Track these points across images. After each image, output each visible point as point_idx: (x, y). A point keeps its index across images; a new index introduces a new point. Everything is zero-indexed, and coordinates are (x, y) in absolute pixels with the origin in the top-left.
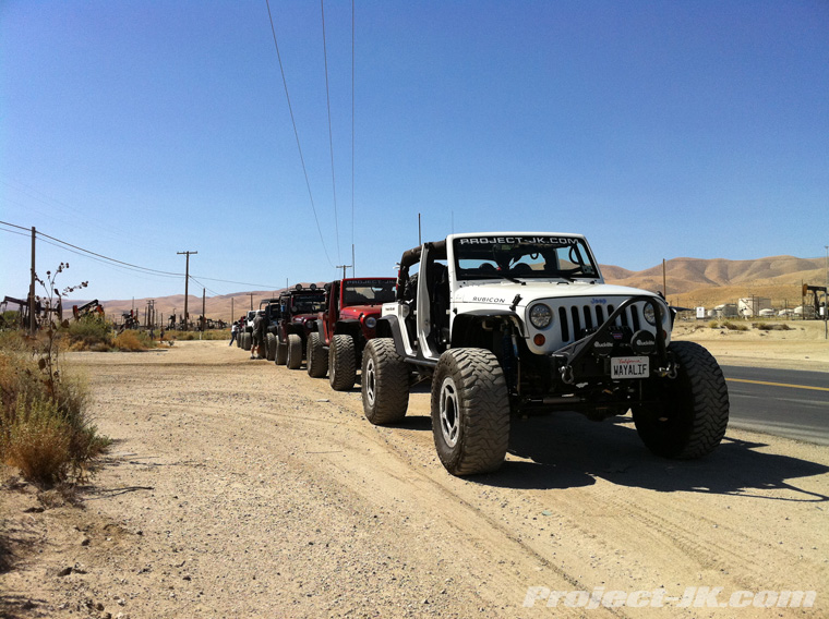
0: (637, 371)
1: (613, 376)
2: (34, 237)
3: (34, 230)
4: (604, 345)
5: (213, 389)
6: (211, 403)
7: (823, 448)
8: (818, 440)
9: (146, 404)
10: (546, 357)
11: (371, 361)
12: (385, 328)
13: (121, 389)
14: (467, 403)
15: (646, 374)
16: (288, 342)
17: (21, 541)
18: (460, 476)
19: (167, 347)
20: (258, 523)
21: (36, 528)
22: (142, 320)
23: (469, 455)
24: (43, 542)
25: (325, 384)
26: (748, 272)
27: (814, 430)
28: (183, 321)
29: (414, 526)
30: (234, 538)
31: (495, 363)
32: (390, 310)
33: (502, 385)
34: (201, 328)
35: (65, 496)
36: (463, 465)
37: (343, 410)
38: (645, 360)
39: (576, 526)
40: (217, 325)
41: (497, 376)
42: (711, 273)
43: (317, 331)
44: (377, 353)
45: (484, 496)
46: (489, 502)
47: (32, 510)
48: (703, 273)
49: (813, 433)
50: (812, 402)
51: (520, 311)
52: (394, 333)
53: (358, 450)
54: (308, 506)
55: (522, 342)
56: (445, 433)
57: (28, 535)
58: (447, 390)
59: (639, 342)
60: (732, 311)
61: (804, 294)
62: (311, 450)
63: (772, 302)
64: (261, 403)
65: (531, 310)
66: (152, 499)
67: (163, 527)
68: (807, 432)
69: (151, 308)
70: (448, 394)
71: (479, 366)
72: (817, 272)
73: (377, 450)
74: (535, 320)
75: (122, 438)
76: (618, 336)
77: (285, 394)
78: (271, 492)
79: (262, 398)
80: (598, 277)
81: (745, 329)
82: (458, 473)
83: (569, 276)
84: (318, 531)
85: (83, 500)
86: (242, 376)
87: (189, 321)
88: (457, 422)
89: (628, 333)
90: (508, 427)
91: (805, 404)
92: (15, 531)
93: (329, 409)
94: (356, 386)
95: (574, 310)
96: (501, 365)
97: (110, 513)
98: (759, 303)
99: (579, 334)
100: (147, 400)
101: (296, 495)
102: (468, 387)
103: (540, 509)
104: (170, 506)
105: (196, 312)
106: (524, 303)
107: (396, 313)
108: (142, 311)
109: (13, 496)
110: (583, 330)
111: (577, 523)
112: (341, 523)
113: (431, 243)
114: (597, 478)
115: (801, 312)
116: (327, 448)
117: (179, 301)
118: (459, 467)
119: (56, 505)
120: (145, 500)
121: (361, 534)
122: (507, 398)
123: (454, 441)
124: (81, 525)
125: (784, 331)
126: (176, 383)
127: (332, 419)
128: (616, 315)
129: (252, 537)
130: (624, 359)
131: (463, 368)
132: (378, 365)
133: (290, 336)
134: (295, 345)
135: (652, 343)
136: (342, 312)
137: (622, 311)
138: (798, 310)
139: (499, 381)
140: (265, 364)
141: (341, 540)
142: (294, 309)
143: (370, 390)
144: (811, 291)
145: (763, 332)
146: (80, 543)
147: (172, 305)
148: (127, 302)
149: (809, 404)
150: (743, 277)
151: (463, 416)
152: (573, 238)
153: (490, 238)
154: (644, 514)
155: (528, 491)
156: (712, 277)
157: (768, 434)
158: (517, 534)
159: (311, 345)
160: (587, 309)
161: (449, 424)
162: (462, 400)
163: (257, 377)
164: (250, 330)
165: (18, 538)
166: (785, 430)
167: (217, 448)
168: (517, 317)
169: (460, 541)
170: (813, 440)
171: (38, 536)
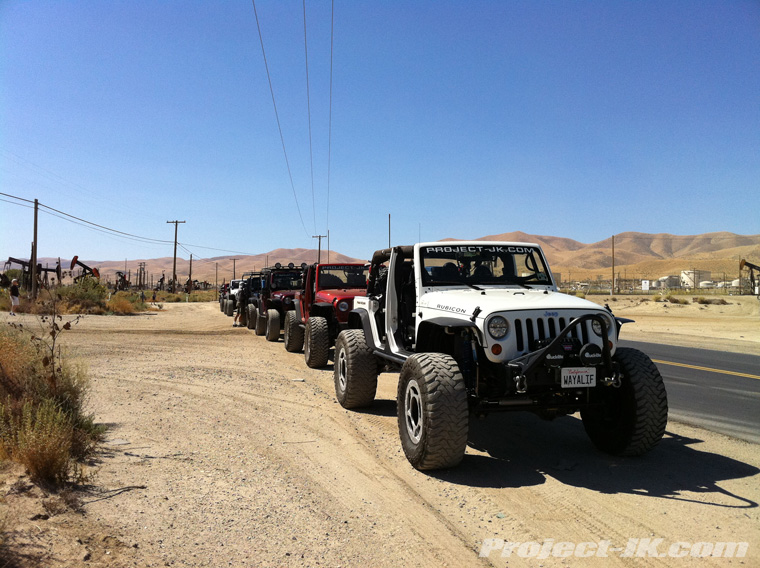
0: (585, 381)
1: (563, 386)
2: (36, 209)
3: (36, 202)
4: (556, 357)
5: (199, 364)
6: (197, 381)
7: (752, 446)
8: (749, 437)
9: (138, 380)
10: (502, 366)
11: (342, 350)
12: (356, 321)
13: (115, 361)
14: (430, 406)
15: (593, 384)
16: (267, 316)
17: (29, 557)
18: (423, 471)
19: (156, 310)
20: (240, 529)
21: (43, 542)
22: (133, 281)
23: (430, 454)
24: (49, 558)
25: (301, 359)
26: (689, 247)
27: (745, 425)
28: (170, 283)
29: (381, 533)
30: (219, 548)
31: (456, 369)
32: (362, 303)
33: (462, 390)
34: (187, 290)
35: (67, 502)
36: (425, 462)
37: (318, 391)
38: (593, 371)
39: (527, 531)
40: (202, 287)
41: (458, 382)
42: (657, 247)
43: (294, 309)
44: (349, 344)
45: (444, 494)
46: (449, 502)
47: (37, 517)
48: (649, 246)
49: (744, 429)
50: (745, 392)
51: (480, 323)
52: (364, 326)
53: (329, 438)
54: (285, 509)
55: (481, 350)
56: (410, 430)
57: (36, 550)
58: (412, 391)
59: (587, 355)
60: (674, 283)
61: (741, 268)
62: (288, 439)
63: (712, 275)
64: (242, 381)
65: (490, 321)
66: (145, 500)
67: (156, 535)
68: (739, 428)
69: (142, 269)
70: (413, 395)
71: (441, 372)
72: (753, 248)
73: (348, 440)
74: (493, 331)
75: (116, 422)
76: (568, 348)
77: (264, 371)
78: (252, 490)
79: (243, 375)
80: (551, 284)
81: (686, 303)
82: (420, 468)
83: (524, 283)
84: (294, 539)
85: (83, 503)
86: (225, 349)
87: (176, 282)
88: (420, 422)
89: (577, 345)
90: (467, 429)
91: (738, 395)
92: (23, 545)
93: (304, 390)
94: (330, 363)
95: (529, 322)
96: (461, 371)
97: (108, 518)
98: (699, 275)
99: (533, 346)
100: (139, 376)
101: (275, 496)
102: (431, 392)
103: (495, 511)
104: (161, 509)
105: (184, 273)
106: (483, 315)
107: (366, 307)
108: (135, 271)
109: (21, 500)
110: (537, 341)
111: (528, 527)
112: (315, 530)
113: (399, 248)
114: (547, 476)
115: (738, 285)
116: (302, 438)
117: (168, 262)
118: (422, 464)
119: (60, 512)
120: (139, 501)
121: (334, 543)
122: (466, 403)
123: (418, 439)
124: (83, 536)
125: (722, 306)
126: (165, 355)
127: (307, 402)
128: (567, 331)
129: (235, 546)
130: (573, 369)
131: (427, 374)
132: (350, 356)
133: (269, 311)
134: (273, 320)
135: (599, 355)
136: (317, 295)
137: (573, 328)
138: (735, 283)
139: (459, 387)
140: (246, 333)
141: (316, 549)
142: (273, 286)
143: (342, 377)
144: (748, 268)
145: (703, 306)
146: (82, 558)
147: (162, 267)
148: (119, 263)
149: (742, 395)
150: (686, 250)
151: (426, 419)
152: (529, 248)
153: (454, 247)
154: (589, 519)
155: (484, 489)
156: (658, 250)
157: (703, 428)
158: (474, 539)
159: (288, 322)
160: (540, 321)
161: (413, 422)
162: (425, 404)
163: (239, 351)
164: (232, 297)
165: (27, 553)
166: (718, 424)
167: (203, 437)
168: (477, 328)
169: (422, 551)
170: (744, 437)
171: (44, 551)
